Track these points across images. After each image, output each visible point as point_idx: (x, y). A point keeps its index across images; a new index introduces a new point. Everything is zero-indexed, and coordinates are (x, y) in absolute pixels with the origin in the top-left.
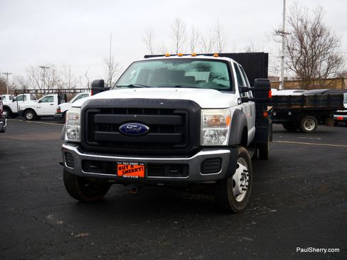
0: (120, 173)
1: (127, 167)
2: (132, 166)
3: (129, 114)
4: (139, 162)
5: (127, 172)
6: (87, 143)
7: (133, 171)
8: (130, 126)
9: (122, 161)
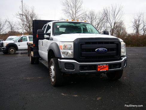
0: (99, 69)
1: (102, 66)
2: (104, 66)
3: (98, 44)
4: (106, 64)
5: (101, 69)
6: (80, 58)
7: (104, 68)
8: (100, 49)
9: (100, 64)
